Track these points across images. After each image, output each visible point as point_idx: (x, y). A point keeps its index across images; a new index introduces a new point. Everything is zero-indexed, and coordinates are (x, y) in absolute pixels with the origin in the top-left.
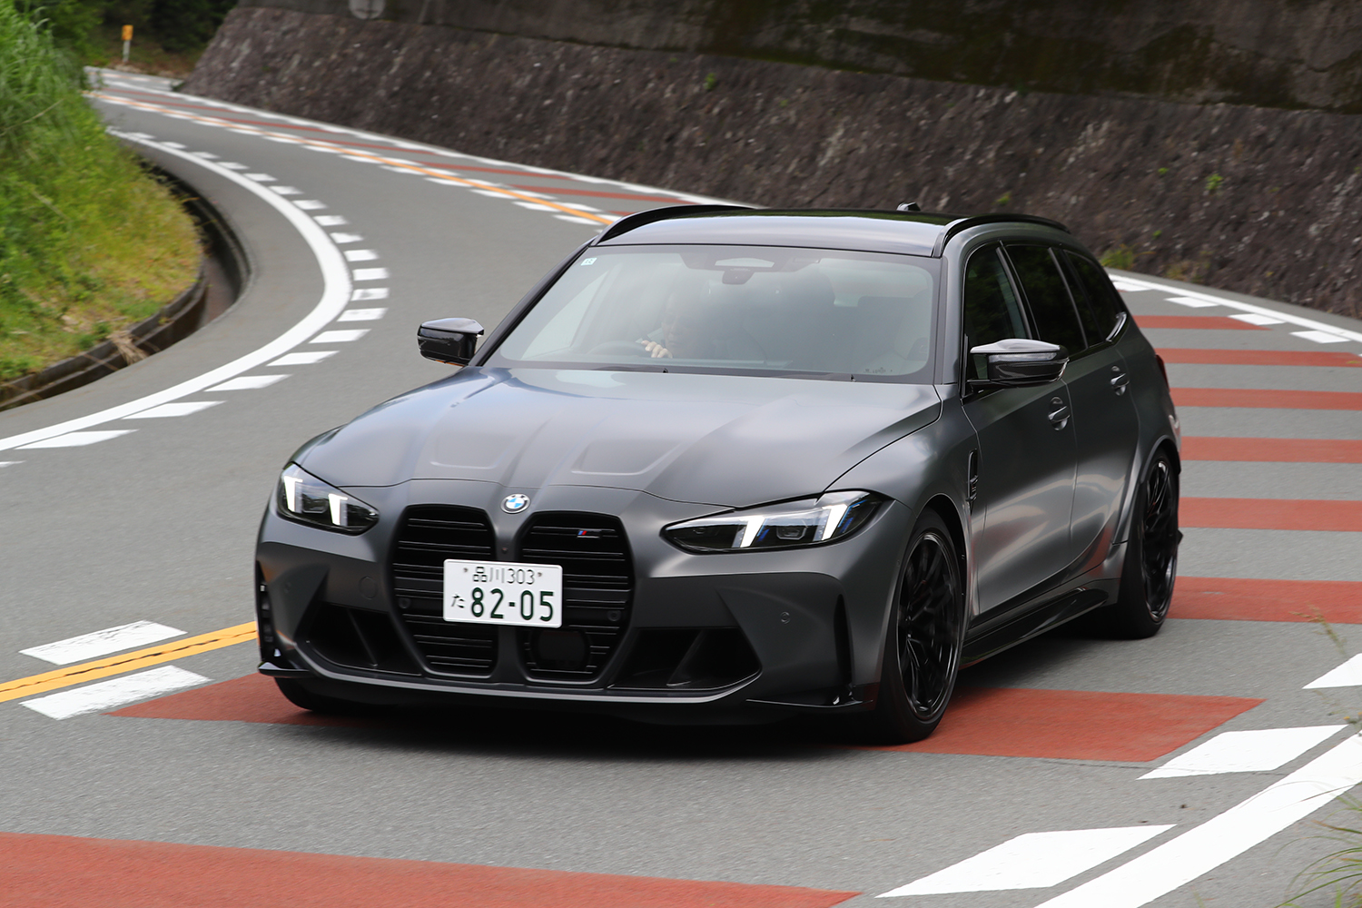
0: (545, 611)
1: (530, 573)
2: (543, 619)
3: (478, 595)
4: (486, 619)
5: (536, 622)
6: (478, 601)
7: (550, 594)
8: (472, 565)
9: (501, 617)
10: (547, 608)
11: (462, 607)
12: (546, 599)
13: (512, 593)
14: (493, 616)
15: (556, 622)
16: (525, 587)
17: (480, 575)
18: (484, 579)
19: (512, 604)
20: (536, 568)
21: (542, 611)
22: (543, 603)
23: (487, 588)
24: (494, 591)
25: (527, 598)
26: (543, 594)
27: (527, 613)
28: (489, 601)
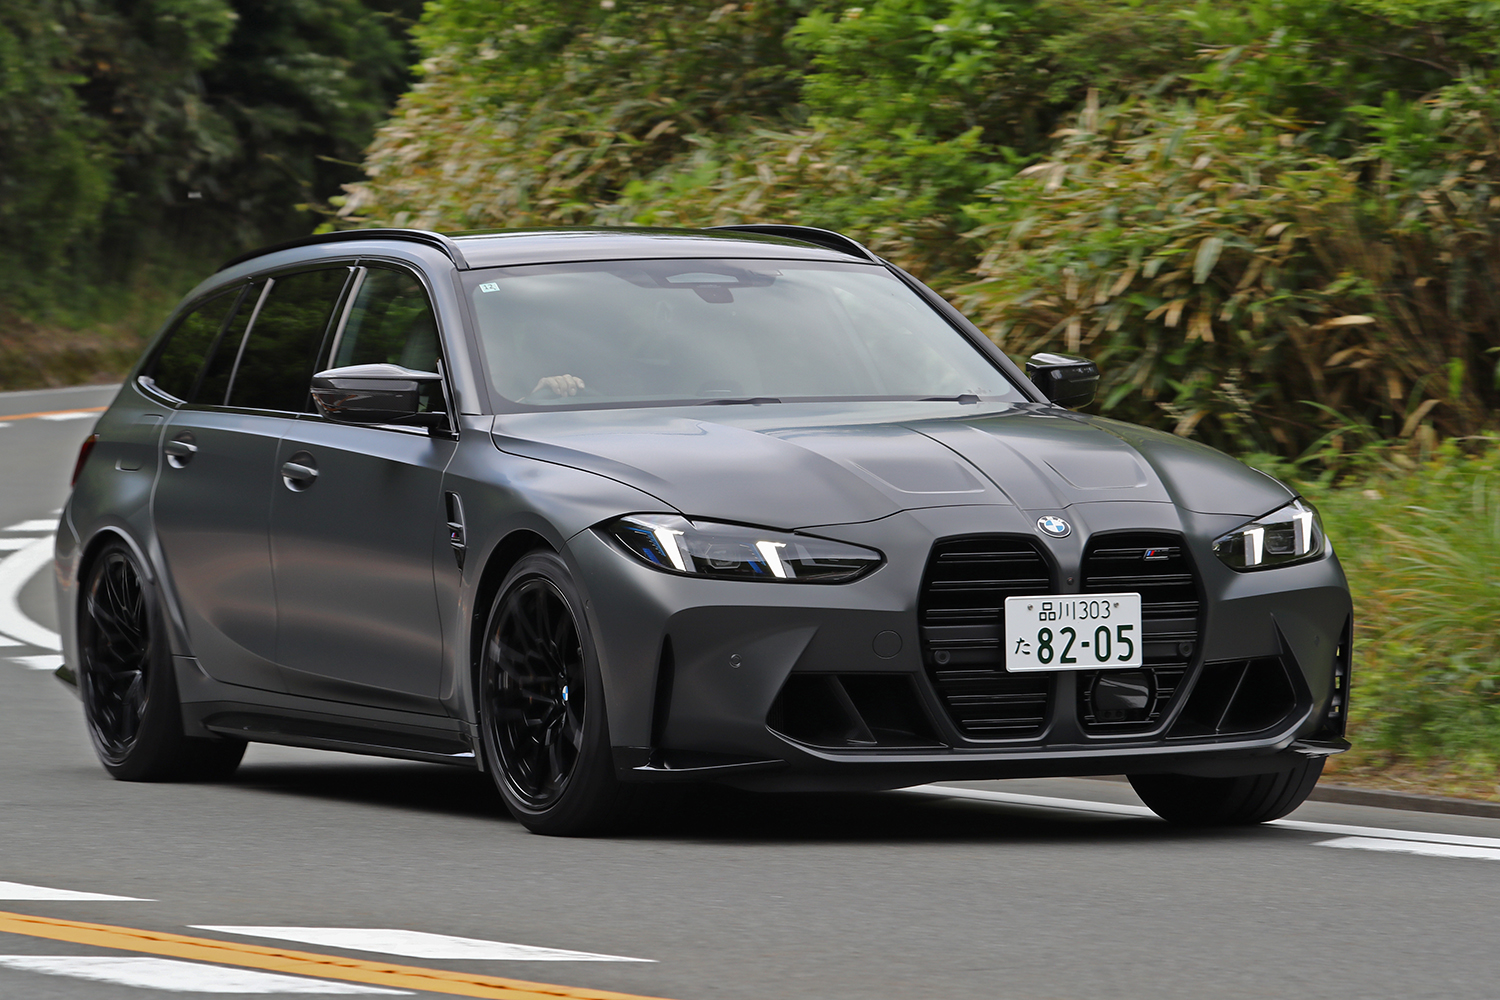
0: (1124, 650)
1: (1106, 605)
2: (1122, 658)
3: (1045, 637)
4: (1056, 665)
5: (1113, 663)
6: (1045, 645)
7: (1130, 627)
8: (1037, 601)
9: (1073, 660)
10: (1126, 645)
11: (1028, 653)
12: (1125, 634)
13: (1086, 631)
14: (1064, 660)
15: (1136, 662)
16: (1101, 623)
17: (1047, 614)
18: (1052, 616)
19: (1085, 644)
20: (1112, 597)
21: (1120, 649)
22: (1121, 639)
23: (1055, 627)
24: (1063, 632)
25: (1103, 635)
26: (1121, 628)
27: (1103, 654)
28: (1059, 643)
